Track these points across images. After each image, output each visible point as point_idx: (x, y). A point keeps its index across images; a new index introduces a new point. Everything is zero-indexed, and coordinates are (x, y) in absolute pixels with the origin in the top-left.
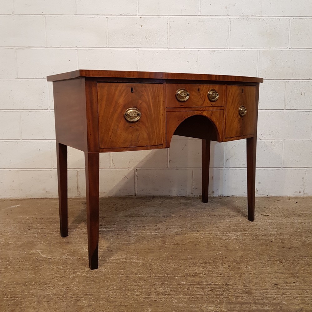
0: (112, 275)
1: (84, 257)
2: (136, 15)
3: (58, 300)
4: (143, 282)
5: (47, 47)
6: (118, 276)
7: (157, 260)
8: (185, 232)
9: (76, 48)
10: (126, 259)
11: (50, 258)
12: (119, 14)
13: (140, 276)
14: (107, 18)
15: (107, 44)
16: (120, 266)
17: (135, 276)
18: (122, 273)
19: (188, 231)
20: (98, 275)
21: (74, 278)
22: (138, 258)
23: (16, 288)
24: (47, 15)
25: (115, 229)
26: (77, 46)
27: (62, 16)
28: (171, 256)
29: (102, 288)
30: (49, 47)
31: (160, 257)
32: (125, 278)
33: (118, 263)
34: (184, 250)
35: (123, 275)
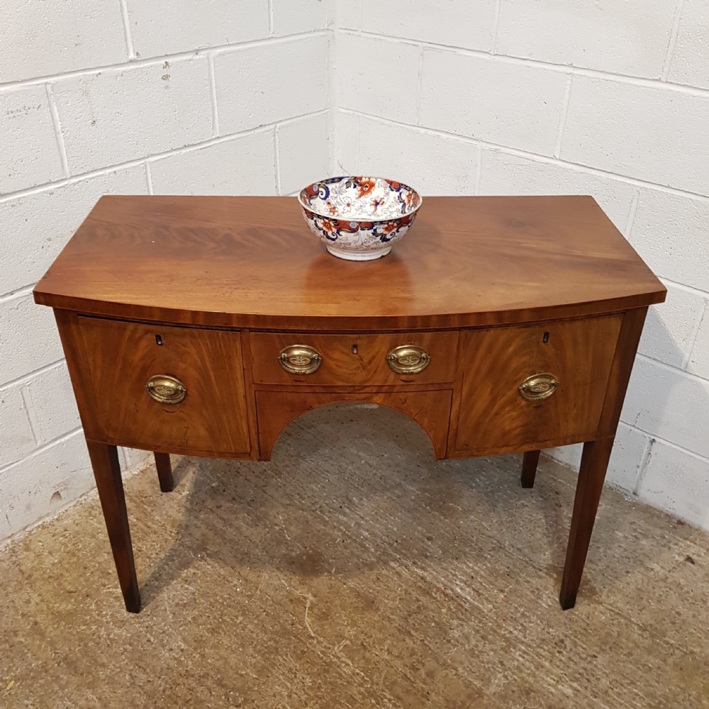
1: (367, 676)
5: (496, 55)
9: (569, 70)
11: (313, 635)
15: (666, 69)
26: (574, 65)
30: (500, 55)
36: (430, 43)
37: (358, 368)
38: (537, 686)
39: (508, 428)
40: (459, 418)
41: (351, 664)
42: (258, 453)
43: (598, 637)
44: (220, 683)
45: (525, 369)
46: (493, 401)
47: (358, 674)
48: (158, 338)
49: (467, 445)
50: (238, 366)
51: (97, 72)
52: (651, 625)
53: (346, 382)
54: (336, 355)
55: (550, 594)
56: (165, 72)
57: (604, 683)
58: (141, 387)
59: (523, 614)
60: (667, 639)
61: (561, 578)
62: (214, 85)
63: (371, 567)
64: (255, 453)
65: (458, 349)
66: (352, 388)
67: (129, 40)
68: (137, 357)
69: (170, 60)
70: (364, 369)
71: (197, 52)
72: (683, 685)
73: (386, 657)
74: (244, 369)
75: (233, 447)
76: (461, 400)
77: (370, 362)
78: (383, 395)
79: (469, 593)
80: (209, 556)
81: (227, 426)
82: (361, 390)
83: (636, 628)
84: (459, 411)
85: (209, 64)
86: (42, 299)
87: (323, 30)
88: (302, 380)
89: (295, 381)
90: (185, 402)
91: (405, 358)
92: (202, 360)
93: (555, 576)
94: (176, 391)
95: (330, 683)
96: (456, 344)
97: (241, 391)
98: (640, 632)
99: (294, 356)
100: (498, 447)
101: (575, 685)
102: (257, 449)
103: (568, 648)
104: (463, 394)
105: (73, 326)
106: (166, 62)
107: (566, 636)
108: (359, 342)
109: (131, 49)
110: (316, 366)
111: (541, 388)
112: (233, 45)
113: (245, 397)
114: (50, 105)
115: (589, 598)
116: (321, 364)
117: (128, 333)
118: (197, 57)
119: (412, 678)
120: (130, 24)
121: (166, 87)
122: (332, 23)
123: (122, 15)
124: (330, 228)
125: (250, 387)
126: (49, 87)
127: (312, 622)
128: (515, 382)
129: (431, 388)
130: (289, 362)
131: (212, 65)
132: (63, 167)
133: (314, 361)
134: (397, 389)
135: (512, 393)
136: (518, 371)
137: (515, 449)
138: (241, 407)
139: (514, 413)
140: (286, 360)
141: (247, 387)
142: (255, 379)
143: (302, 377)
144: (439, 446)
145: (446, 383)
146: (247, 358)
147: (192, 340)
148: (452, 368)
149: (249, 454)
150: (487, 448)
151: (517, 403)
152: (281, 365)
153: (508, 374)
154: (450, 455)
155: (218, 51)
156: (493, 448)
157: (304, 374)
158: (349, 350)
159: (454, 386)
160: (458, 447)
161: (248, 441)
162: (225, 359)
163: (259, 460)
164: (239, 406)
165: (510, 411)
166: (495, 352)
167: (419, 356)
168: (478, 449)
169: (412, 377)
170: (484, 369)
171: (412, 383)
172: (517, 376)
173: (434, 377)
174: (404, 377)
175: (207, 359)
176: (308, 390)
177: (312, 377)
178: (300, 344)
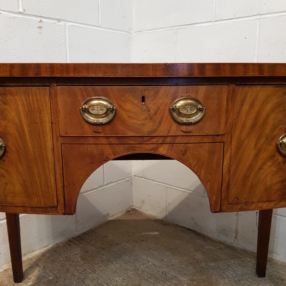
5: (215, 21)
9: (257, 17)
26: (260, 13)
36: (180, 26)
37: (146, 119)
39: (269, 183)
40: (230, 171)
42: (63, 206)
45: (280, 126)
46: (257, 156)
49: (238, 199)
50: (47, 119)
53: (136, 133)
54: (128, 106)
56: (40, 25)
62: (68, 40)
64: (60, 208)
65: (227, 102)
66: (141, 139)
67: (20, 2)
70: (151, 119)
71: (59, 20)
74: (52, 123)
75: (42, 201)
76: (231, 153)
77: (156, 113)
78: (167, 146)
81: (38, 180)
82: (149, 141)
84: (230, 164)
85: (65, 29)
87: (126, 31)
88: (100, 131)
89: (94, 132)
90: (3, 159)
91: (184, 106)
92: (19, 116)
96: (225, 98)
97: (49, 144)
99: (93, 105)
100: (263, 202)
102: (63, 203)
104: (233, 147)
106: (41, 20)
108: (146, 94)
109: (21, 7)
110: (111, 116)
112: (79, 23)
113: (53, 150)
116: (115, 114)
118: (59, 23)
121: (40, 33)
122: (131, 30)
125: (57, 140)
128: (273, 139)
129: (206, 140)
130: (89, 113)
131: (67, 30)
133: (109, 111)
134: (178, 140)
135: (271, 148)
136: (274, 128)
137: (276, 205)
138: (50, 160)
139: (274, 169)
140: (86, 111)
141: (55, 140)
142: (61, 132)
143: (100, 129)
144: (214, 198)
145: (218, 135)
146: (55, 112)
147: (11, 97)
148: (223, 119)
149: (56, 207)
150: (253, 202)
151: (276, 158)
152: (82, 116)
153: (267, 131)
154: (224, 208)
155: (71, 24)
156: (258, 202)
157: (101, 124)
158: (138, 102)
159: (225, 139)
160: (230, 201)
161: (55, 195)
162: (37, 114)
163: (64, 214)
164: (48, 159)
165: (270, 166)
166: (256, 108)
167: (196, 107)
168: (246, 203)
169: (191, 128)
170: (249, 124)
171: (190, 134)
172: (275, 133)
173: (209, 128)
174: (184, 128)
175: (22, 115)
176: (104, 141)
177: (108, 128)
178: (98, 95)
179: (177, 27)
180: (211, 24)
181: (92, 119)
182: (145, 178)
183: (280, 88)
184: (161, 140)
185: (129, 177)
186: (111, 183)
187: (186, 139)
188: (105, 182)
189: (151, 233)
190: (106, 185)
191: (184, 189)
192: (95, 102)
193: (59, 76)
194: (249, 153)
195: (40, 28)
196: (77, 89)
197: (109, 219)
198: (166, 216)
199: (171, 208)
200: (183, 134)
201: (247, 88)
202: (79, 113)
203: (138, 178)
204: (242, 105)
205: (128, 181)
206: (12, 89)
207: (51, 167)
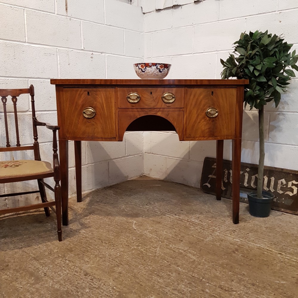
0: (160, 259)
1: (158, 237)
2: (275, 11)
3: (108, 260)
4: (175, 275)
5: (194, 54)
6: (164, 261)
7: (209, 262)
8: (271, 249)
9: (216, 52)
10: (185, 251)
11: (136, 229)
12: (258, 13)
13: (180, 269)
14: (246, 19)
16: (174, 254)
17: (176, 267)
18: (169, 260)
19: (275, 250)
20: (151, 254)
21: (134, 249)
22: (196, 254)
23: (95, 241)
24: (196, 25)
25: (206, 224)
27: (207, 24)
28: (227, 265)
29: (142, 265)
31: (216, 261)
32: (166, 265)
33: (175, 252)
34: (247, 265)
35: (168, 262)
36: (174, 55)
37: (152, 101)
38: (225, 239)
39: (203, 129)
40: (186, 123)
41: (151, 235)
43: (249, 230)
44: (99, 239)
45: (207, 105)
46: (197, 117)
47: (154, 237)
48: (88, 93)
49: (190, 135)
50: (113, 101)
51: (72, 50)
52: (270, 227)
53: (149, 106)
54: (145, 96)
55: (230, 221)
56: (92, 56)
57: (252, 239)
58: (81, 113)
59: (219, 225)
60: (276, 230)
61: (232, 218)
62: (106, 65)
63: (159, 216)
64: (117, 138)
65: (184, 95)
66: (150, 109)
67: (82, 43)
68: (80, 102)
69: (93, 53)
70: (154, 101)
71: (102, 53)
72: (284, 239)
73: (165, 233)
74: (115, 103)
75: (110, 135)
76: (187, 115)
77: (156, 98)
78: (161, 112)
79: (197, 221)
80: (95, 214)
81: (108, 126)
82: (153, 110)
83: (264, 228)
84: (186, 120)
85: (105, 58)
86: (53, 82)
87: (140, 58)
88: (134, 106)
89: (132, 106)
90: (95, 117)
91: (167, 96)
92: (102, 100)
93: (231, 217)
94: (92, 112)
95: (143, 238)
96: (183, 93)
97: (114, 111)
98: (265, 229)
99: (131, 96)
100: (201, 137)
101: (241, 239)
103: (237, 232)
104: (187, 113)
105: (61, 92)
107: (236, 229)
108: (152, 91)
109: (82, 46)
110: (138, 100)
111: (212, 112)
112: (113, 54)
113: (115, 113)
114: (57, 55)
115: (245, 222)
116: (140, 99)
117: (79, 92)
118: (102, 55)
119: (175, 237)
120: (83, 39)
121: (92, 61)
122: (143, 57)
123: (81, 36)
124: (143, 67)
125: (117, 110)
126: (57, 50)
127: (136, 227)
128: (204, 110)
129: (176, 110)
131: (106, 58)
132: (58, 75)
133: (138, 97)
134: (165, 110)
135: (203, 114)
136: (204, 106)
137: (207, 138)
138: (114, 118)
139: (205, 123)
140: (129, 98)
141: (116, 110)
142: (119, 106)
143: (134, 105)
144: (180, 134)
145: (181, 108)
146: (117, 98)
147: (99, 92)
148: (183, 102)
149: (115, 138)
150: (197, 137)
151: (206, 118)
152: (127, 100)
153: (201, 107)
154: (184, 139)
155: (108, 55)
156: (199, 137)
157: (135, 103)
158: (149, 94)
159: (184, 109)
160: (187, 136)
161: (115, 133)
162: (109, 99)
163: (119, 141)
164: (113, 118)
165: (203, 122)
166: (196, 97)
167: (172, 96)
168: (194, 137)
169: (170, 105)
170: (194, 103)
171: (170, 107)
172: (205, 108)
173: (177, 105)
174: (168, 105)
175: (103, 99)
176: (136, 110)
177: (137, 104)
178: (133, 92)
179: (172, 56)
180: (191, 55)
181: (131, 101)
182: (152, 153)
183: (205, 89)
184: (158, 110)
185: (141, 153)
186: (130, 155)
187: (168, 110)
188: (126, 154)
189: (156, 185)
190: (127, 156)
191: (177, 158)
192: (131, 94)
193: (119, 84)
194: (194, 116)
195: (92, 57)
196: (125, 89)
197: (129, 179)
198: (166, 178)
199: (169, 172)
200: (167, 107)
201: (192, 89)
202: (126, 99)
203: (148, 154)
204: (190, 96)
205: (140, 156)
206: (100, 89)
207: (114, 121)
